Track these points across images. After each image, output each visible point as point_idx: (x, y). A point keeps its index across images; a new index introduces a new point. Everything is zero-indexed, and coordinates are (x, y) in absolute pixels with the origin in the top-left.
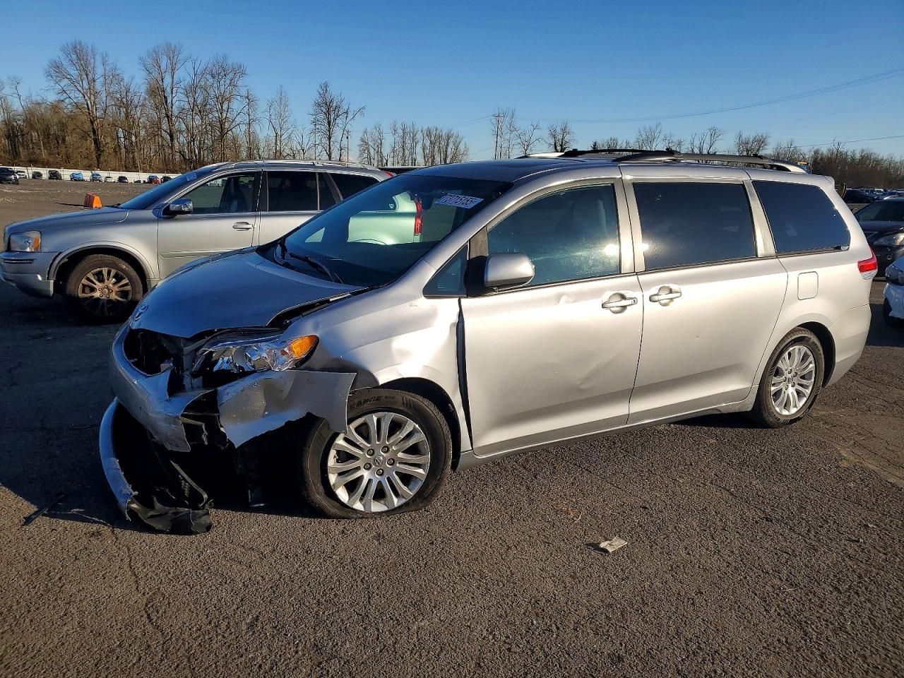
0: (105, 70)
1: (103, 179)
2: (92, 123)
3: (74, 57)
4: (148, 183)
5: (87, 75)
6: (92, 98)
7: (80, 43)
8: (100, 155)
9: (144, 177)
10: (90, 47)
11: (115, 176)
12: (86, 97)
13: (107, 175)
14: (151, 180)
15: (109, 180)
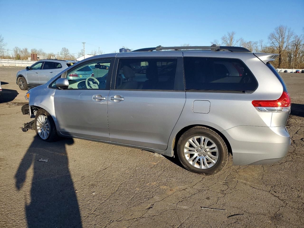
0: (289, 34)
1: (279, 72)
2: (280, 52)
3: (279, 31)
4: (295, 73)
5: (282, 36)
6: (282, 44)
7: (282, 26)
8: (280, 63)
9: (294, 70)
10: (285, 27)
11: (283, 70)
12: (280, 44)
13: (281, 70)
14: (296, 72)
15: (280, 72)
